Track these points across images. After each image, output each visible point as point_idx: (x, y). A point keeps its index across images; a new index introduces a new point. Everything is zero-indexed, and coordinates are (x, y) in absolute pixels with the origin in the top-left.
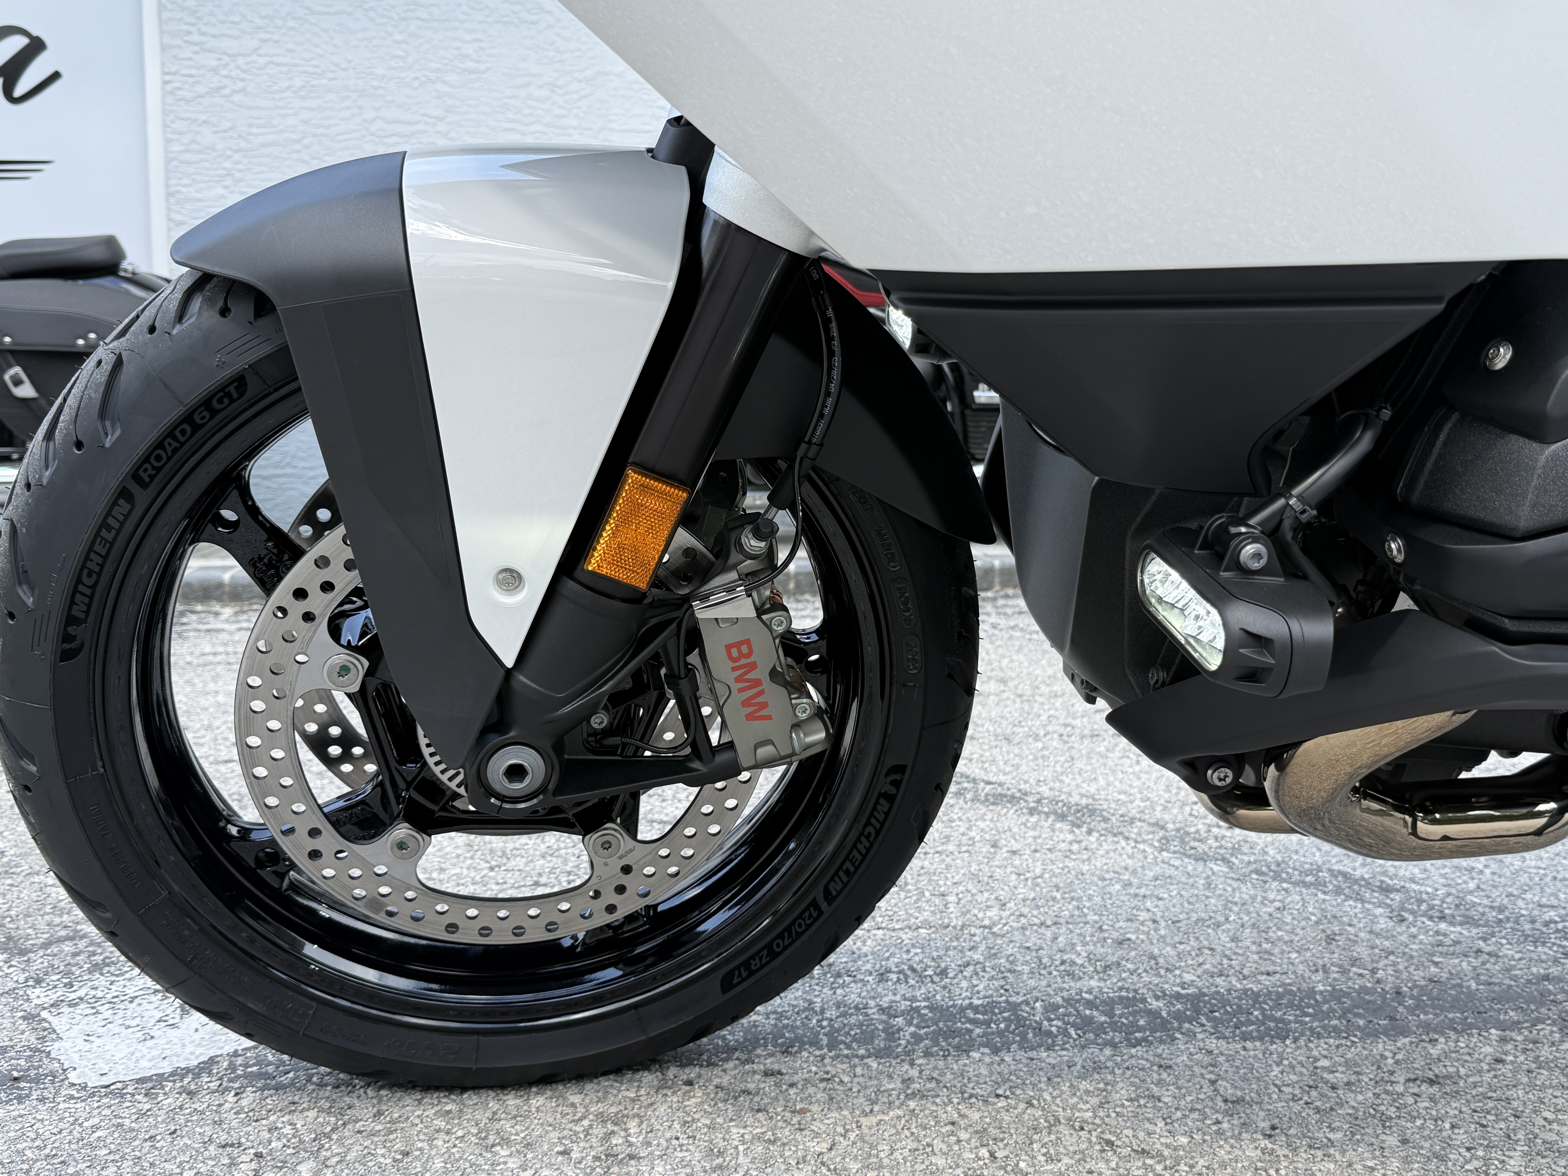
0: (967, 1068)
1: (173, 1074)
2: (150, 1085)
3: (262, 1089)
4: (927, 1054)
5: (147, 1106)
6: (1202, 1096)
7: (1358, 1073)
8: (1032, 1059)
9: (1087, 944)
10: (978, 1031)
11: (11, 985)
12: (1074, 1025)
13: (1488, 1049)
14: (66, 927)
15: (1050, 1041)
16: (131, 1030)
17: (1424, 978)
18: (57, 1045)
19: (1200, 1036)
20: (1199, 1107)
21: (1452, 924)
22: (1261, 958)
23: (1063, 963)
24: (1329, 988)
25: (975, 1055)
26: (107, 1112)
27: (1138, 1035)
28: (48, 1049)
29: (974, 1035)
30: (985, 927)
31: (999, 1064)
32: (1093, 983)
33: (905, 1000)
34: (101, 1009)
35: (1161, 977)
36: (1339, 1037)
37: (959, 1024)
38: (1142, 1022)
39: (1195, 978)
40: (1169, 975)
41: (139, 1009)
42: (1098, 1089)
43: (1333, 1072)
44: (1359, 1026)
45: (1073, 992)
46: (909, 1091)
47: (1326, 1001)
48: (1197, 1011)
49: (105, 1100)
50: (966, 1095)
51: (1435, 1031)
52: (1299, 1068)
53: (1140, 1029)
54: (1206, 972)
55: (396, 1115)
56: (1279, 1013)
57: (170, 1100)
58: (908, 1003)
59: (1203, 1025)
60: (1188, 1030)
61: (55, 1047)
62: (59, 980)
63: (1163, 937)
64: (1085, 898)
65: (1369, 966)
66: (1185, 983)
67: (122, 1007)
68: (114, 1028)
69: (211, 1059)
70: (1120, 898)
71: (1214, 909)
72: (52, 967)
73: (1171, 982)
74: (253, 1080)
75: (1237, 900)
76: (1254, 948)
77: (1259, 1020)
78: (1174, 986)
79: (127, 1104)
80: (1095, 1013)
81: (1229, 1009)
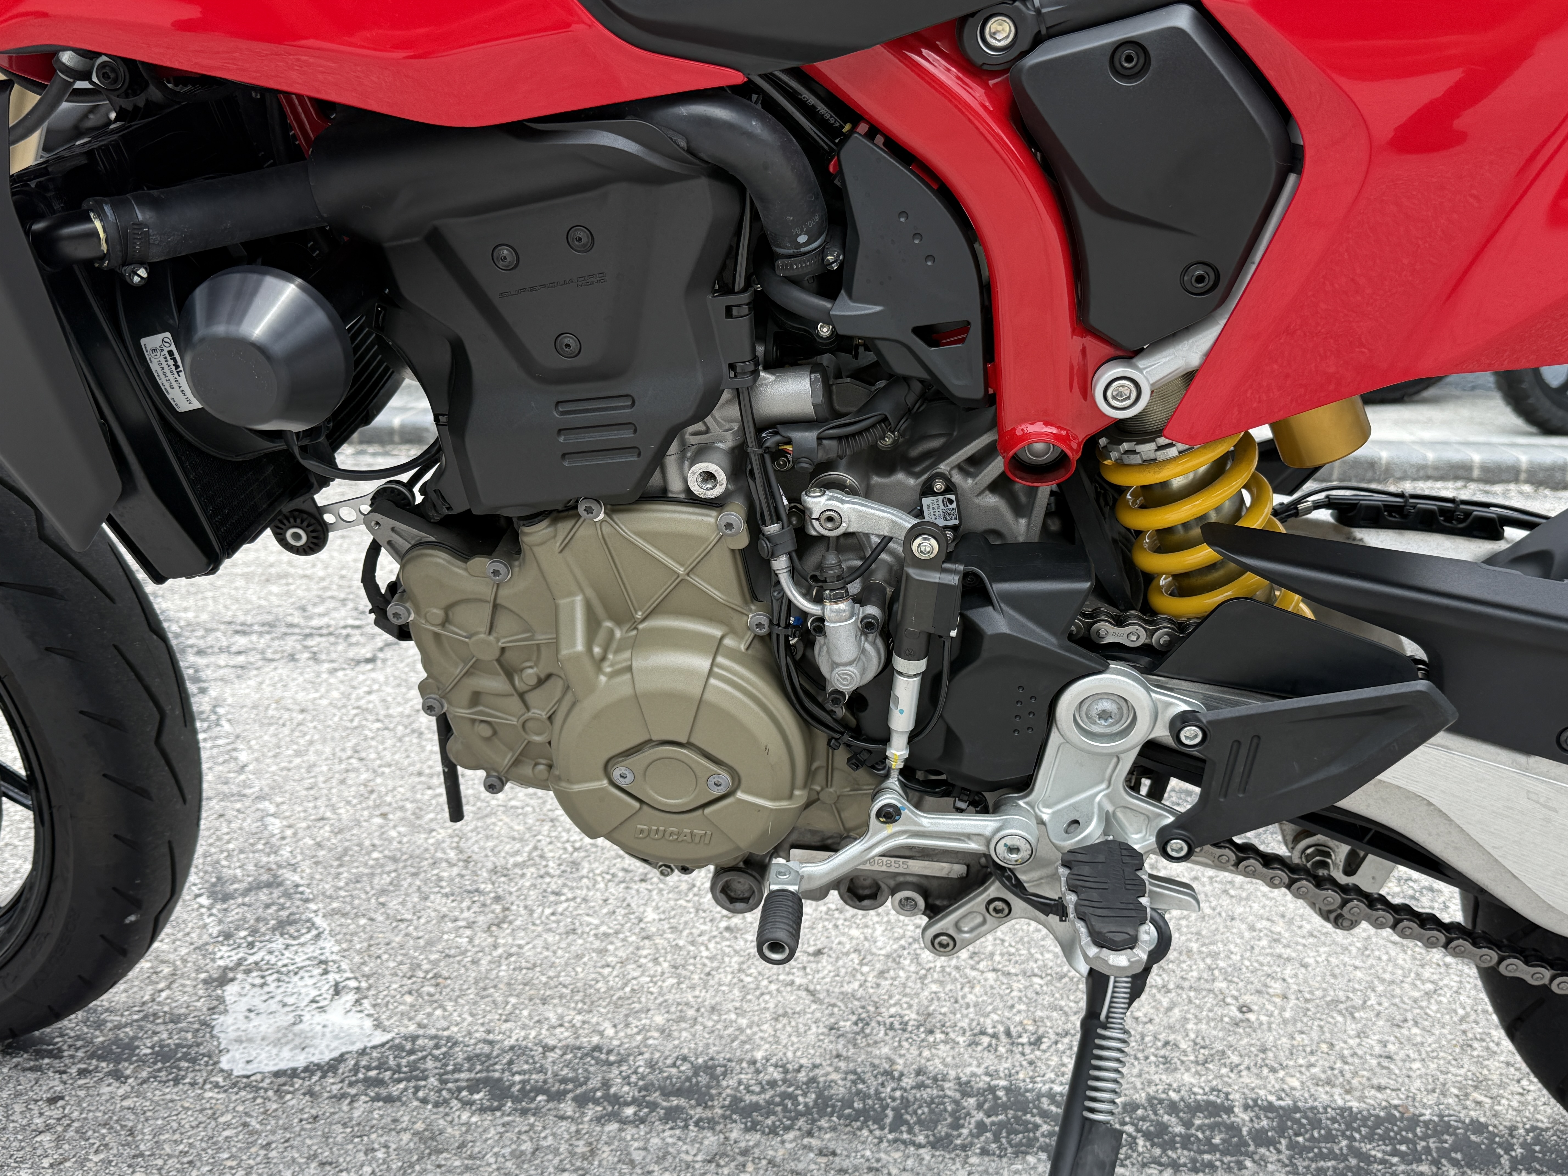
1: (306, 1069)
2: (283, 1079)
3: (373, 1100)
4: (984, 1152)
5: (275, 1106)
9: (1201, 1021)
11: (205, 938)
12: (1146, 1136)
14: (270, 869)
16: (287, 1008)
18: (222, 1018)
19: (1270, 1167)
23: (1167, 1043)
25: (1031, 1159)
26: (240, 1108)
27: (1207, 1157)
28: (214, 1023)
29: (1038, 1134)
32: (1188, 1078)
33: (987, 1074)
34: (270, 979)
37: (1029, 1116)
38: (1217, 1140)
40: (1271, 1077)
41: (300, 983)
45: (1161, 1089)
48: (1281, 1130)
49: (243, 1093)
53: (1213, 1149)
55: (476, 1150)
56: (1368, 1147)
57: (294, 1102)
58: (988, 1079)
60: (1262, 1157)
61: (220, 1021)
62: (245, 938)
63: (1285, 1022)
64: (1222, 955)
65: (1495, 1091)
66: (1283, 1090)
67: (287, 979)
68: (273, 1005)
69: (342, 1055)
70: (1261, 958)
71: (1357, 986)
72: (244, 919)
73: (1269, 1086)
74: (369, 1087)
75: (1387, 976)
76: (1378, 1049)
77: (1342, 1154)
78: (1270, 1093)
79: (259, 1101)
80: (1174, 1120)
81: (1316, 1134)
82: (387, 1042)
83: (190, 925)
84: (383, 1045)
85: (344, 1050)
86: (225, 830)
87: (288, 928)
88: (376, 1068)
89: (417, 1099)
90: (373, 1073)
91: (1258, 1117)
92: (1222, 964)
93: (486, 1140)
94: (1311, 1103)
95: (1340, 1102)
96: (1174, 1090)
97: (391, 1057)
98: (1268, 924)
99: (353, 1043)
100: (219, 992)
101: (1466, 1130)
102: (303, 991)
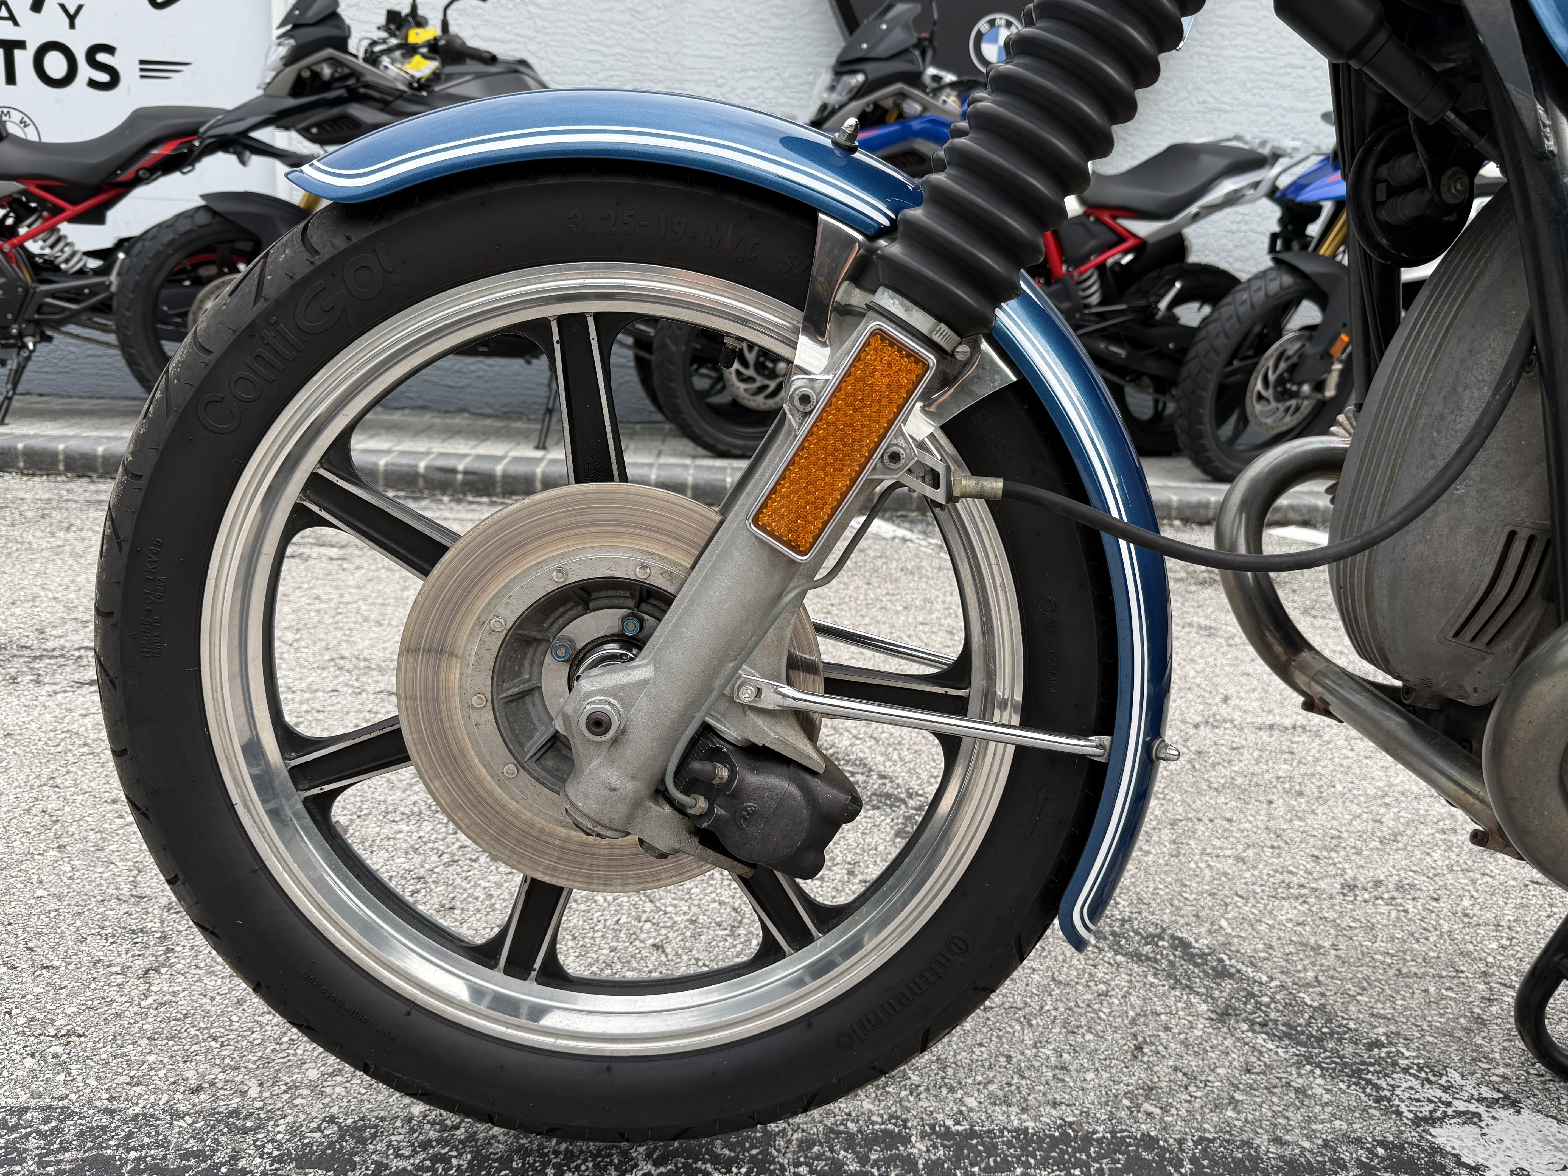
17: (1215, 1127)
22: (1055, 1077)
24: (1109, 1135)
35: (940, 1100)
39: (974, 1106)
47: (1098, 1158)
54: (989, 1096)
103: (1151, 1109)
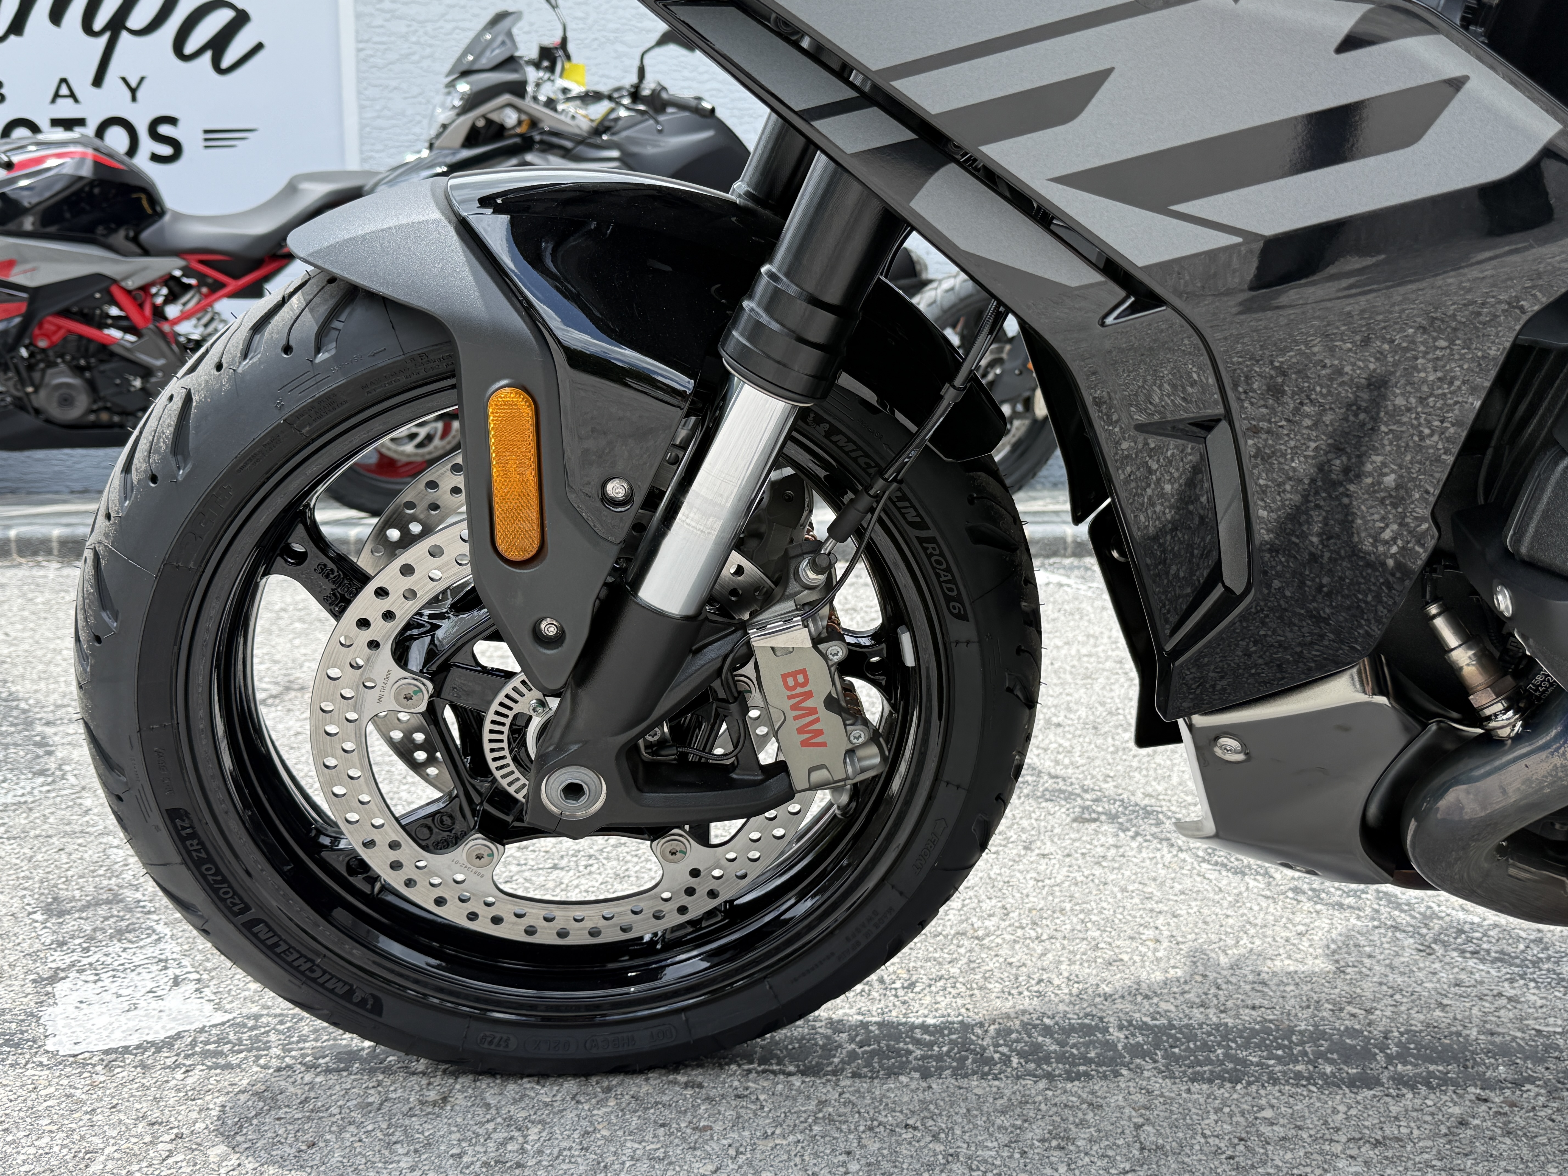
0: (888, 1094)
1: (138, 1047)
2: (114, 1056)
3: (210, 1068)
4: (855, 1075)
5: (102, 1078)
6: (1120, 1142)
7: (1300, 1128)
8: (960, 1088)
9: (1074, 963)
10: (918, 1053)
11: (37, 946)
12: (1021, 1054)
13: (1456, 1110)
14: (110, 890)
15: (986, 1069)
16: (121, 999)
17: (1422, 1022)
18: (51, 1009)
19: (1146, 1074)
20: (1110, 1153)
21: (1483, 961)
22: (1253, 989)
23: (1040, 981)
24: (1311, 1028)
25: (904, 1079)
26: (65, 1082)
27: (1082, 1068)
28: (41, 1014)
29: (911, 1058)
30: (977, 938)
31: (924, 1091)
32: (1061, 1007)
33: (858, 1014)
34: (104, 976)
35: (1136, 1004)
36: (1297, 1085)
37: (901, 1045)
38: (1092, 1055)
39: (1173, 1008)
40: (1146, 1003)
41: (137, 978)
42: (1013, 1126)
43: (1272, 1124)
44: (1325, 1074)
45: (1035, 1016)
46: (820, 1115)
47: (1302, 1043)
48: (1157, 1044)
49: (68, 1069)
50: (875, 1123)
51: (1406, 1084)
52: (1238, 1118)
53: (1088, 1061)
54: (1186, 1002)
55: (320, 1104)
56: (1244, 1053)
57: (125, 1074)
58: (860, 1018)
59: (1155, 1061)
60: (1138, 1066)
61: (48, 1012)
62: (80, 944)
63: (1158, 960)
64: (1095, 911)
65: (1368, 1005)
66: (1158, 1013)
67: (123, 975)
68: (106, 996)
69: (179, 1033)
70: (1133, 913)
71: (1229, 930)
72: (81, 930)
73: (1143, 1010)
74: (206, 1058)
75: (1259, 921)
76: (1251, 977)
77: (1218, 1060)
78: (1145, 1015)
79: (86, 1075)
80: (1048, 1041)
81: (1192, 1045)
82: (228, 1021)
83: (21, 937)
84: (223, 1024)
85: (181, 1029)
86: (65, 860)
87: (127, 935)
88: (214, 1042)
89: (258, 1066)
90: (212, 1047)
91: (1133, 1035)
92: (1094, 918)
93: (331, 1095)
94: (1186, 1021)
95: (1215, 1019)
96: (1048, 1017)
97: (232, 1034)
98: (1141, 887)
99: (192, 1023)
100: (49, 989)
101: (1341, 1036)
102: (139, 984)
103: (1354, 1011)
